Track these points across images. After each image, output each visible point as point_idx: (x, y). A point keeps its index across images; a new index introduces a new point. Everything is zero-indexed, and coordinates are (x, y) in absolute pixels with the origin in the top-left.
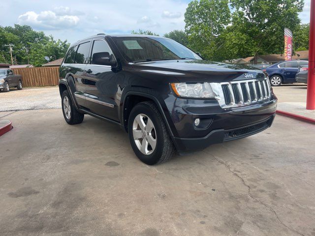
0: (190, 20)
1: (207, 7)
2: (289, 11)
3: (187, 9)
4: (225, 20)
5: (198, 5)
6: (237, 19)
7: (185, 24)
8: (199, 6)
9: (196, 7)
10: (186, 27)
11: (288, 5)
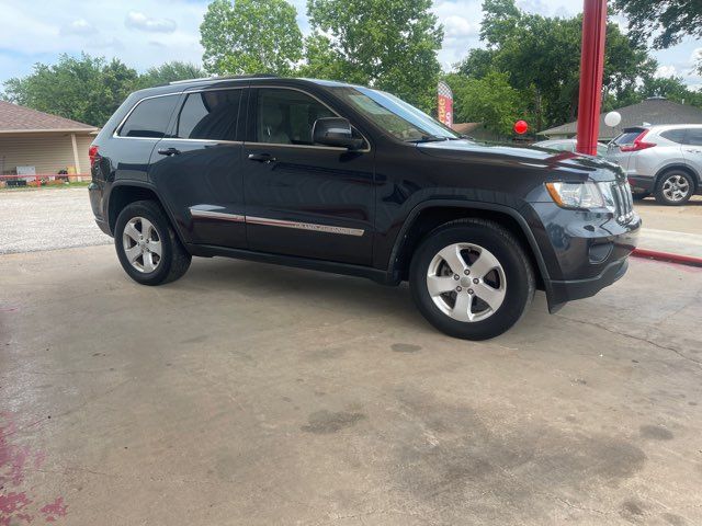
0: (215, 41)
1: (251, 17)
2: (421, 47)
3: (207, 17)
4: (292, 49)
5: (232, 10)
6: (316, 52)
7: (204, 50)
8: (233, 14)
9: (228, 13)
10: (205, 57)
11: (416, 34)
